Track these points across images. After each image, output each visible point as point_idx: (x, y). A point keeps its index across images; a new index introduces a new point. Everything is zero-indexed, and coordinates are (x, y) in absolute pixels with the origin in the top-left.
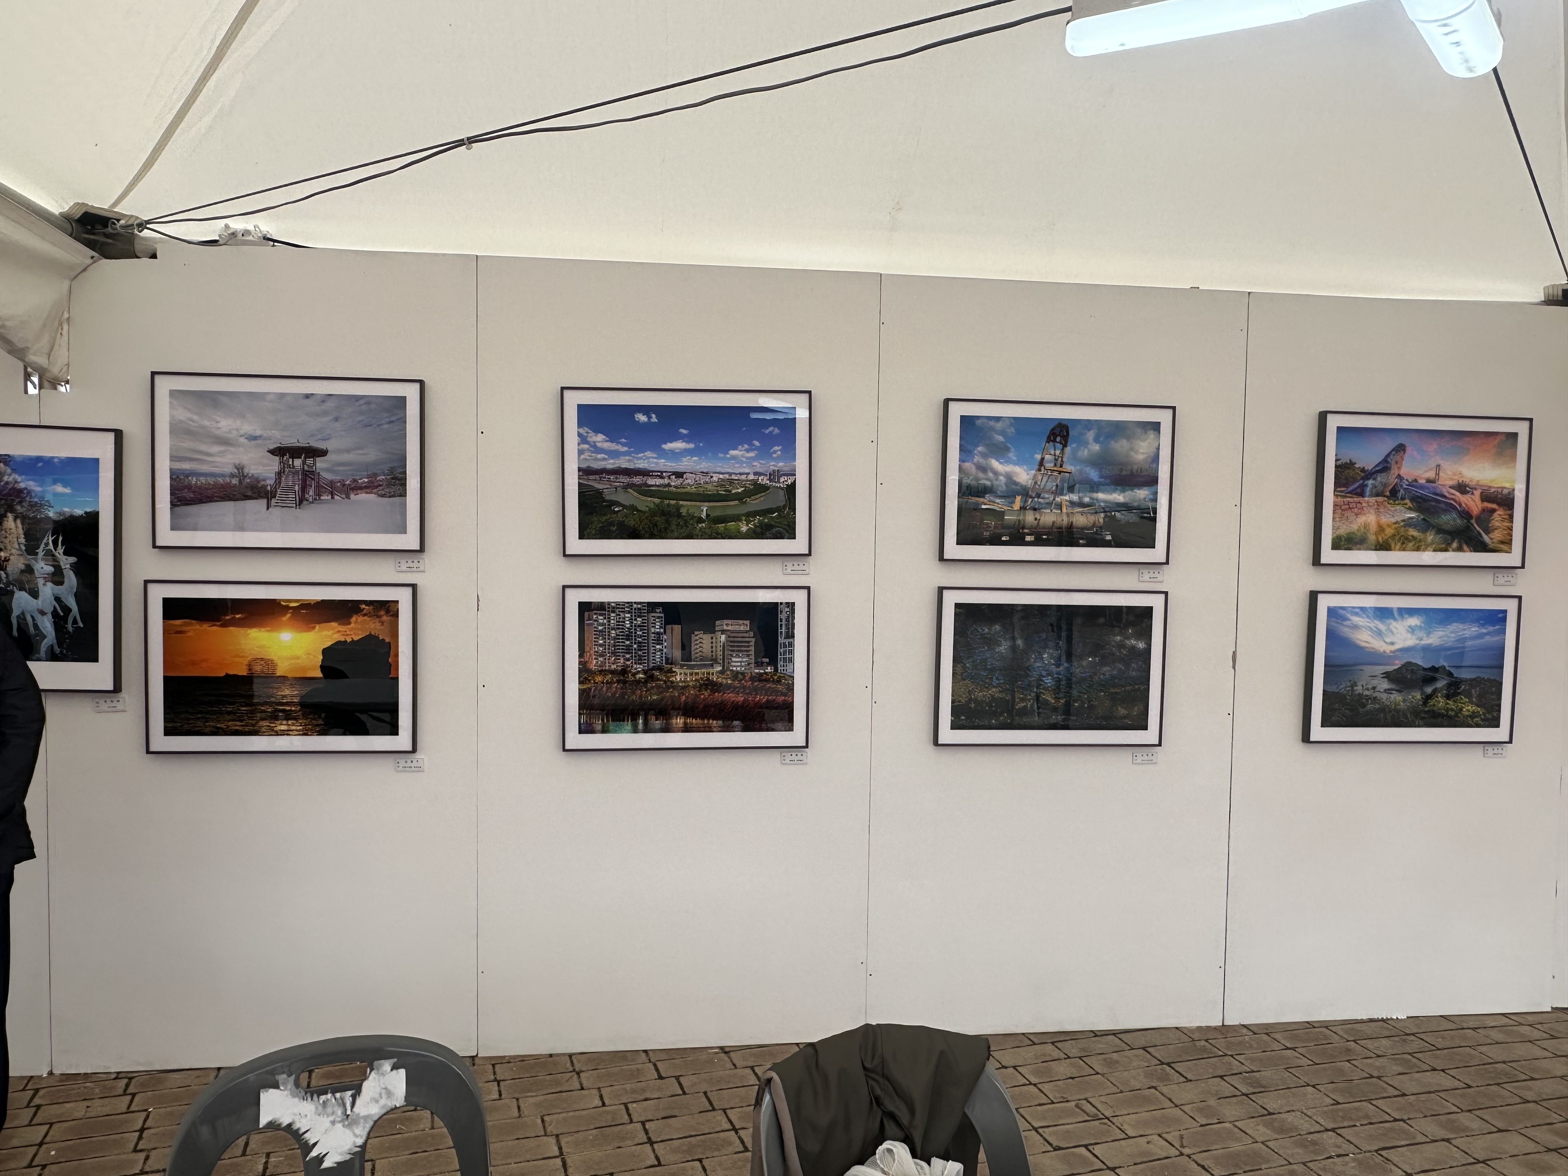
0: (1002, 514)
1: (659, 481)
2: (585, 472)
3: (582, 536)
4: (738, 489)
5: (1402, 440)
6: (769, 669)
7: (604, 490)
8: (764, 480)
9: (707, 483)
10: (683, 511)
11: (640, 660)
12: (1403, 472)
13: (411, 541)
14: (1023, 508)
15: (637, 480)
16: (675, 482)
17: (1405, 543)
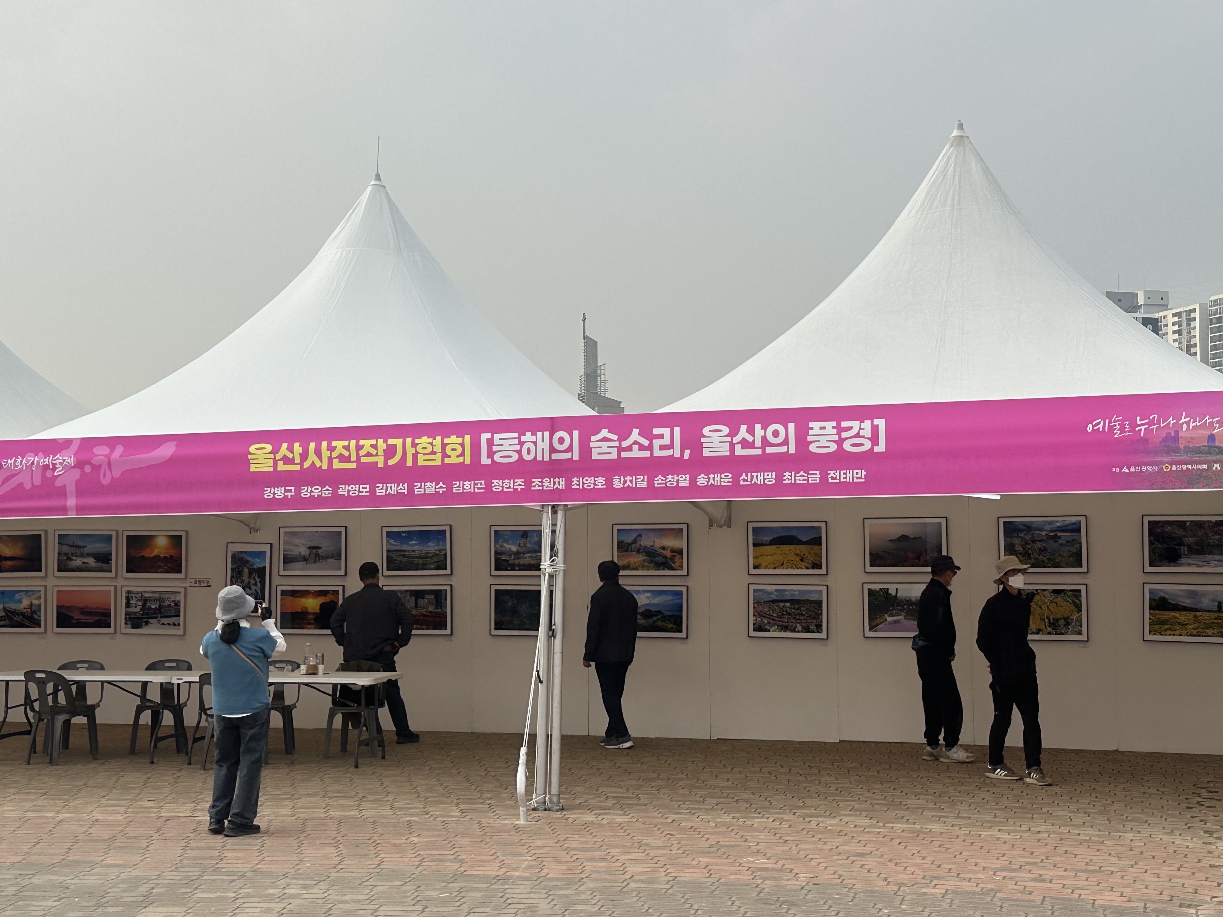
0: (507, 561)
1: (408, 553)
2: (388, 551)
4: (430, 555)
5: (640, 532)
6: (440, 610)
7: (394, 556)
8: (437, 552)
9: (421, 553)
10: (415, 562)
12: (641, 543)
13: (342, 572)
14: (514, 559)
15: (403, 553)
16: (413, 553)
17: (643, 568)
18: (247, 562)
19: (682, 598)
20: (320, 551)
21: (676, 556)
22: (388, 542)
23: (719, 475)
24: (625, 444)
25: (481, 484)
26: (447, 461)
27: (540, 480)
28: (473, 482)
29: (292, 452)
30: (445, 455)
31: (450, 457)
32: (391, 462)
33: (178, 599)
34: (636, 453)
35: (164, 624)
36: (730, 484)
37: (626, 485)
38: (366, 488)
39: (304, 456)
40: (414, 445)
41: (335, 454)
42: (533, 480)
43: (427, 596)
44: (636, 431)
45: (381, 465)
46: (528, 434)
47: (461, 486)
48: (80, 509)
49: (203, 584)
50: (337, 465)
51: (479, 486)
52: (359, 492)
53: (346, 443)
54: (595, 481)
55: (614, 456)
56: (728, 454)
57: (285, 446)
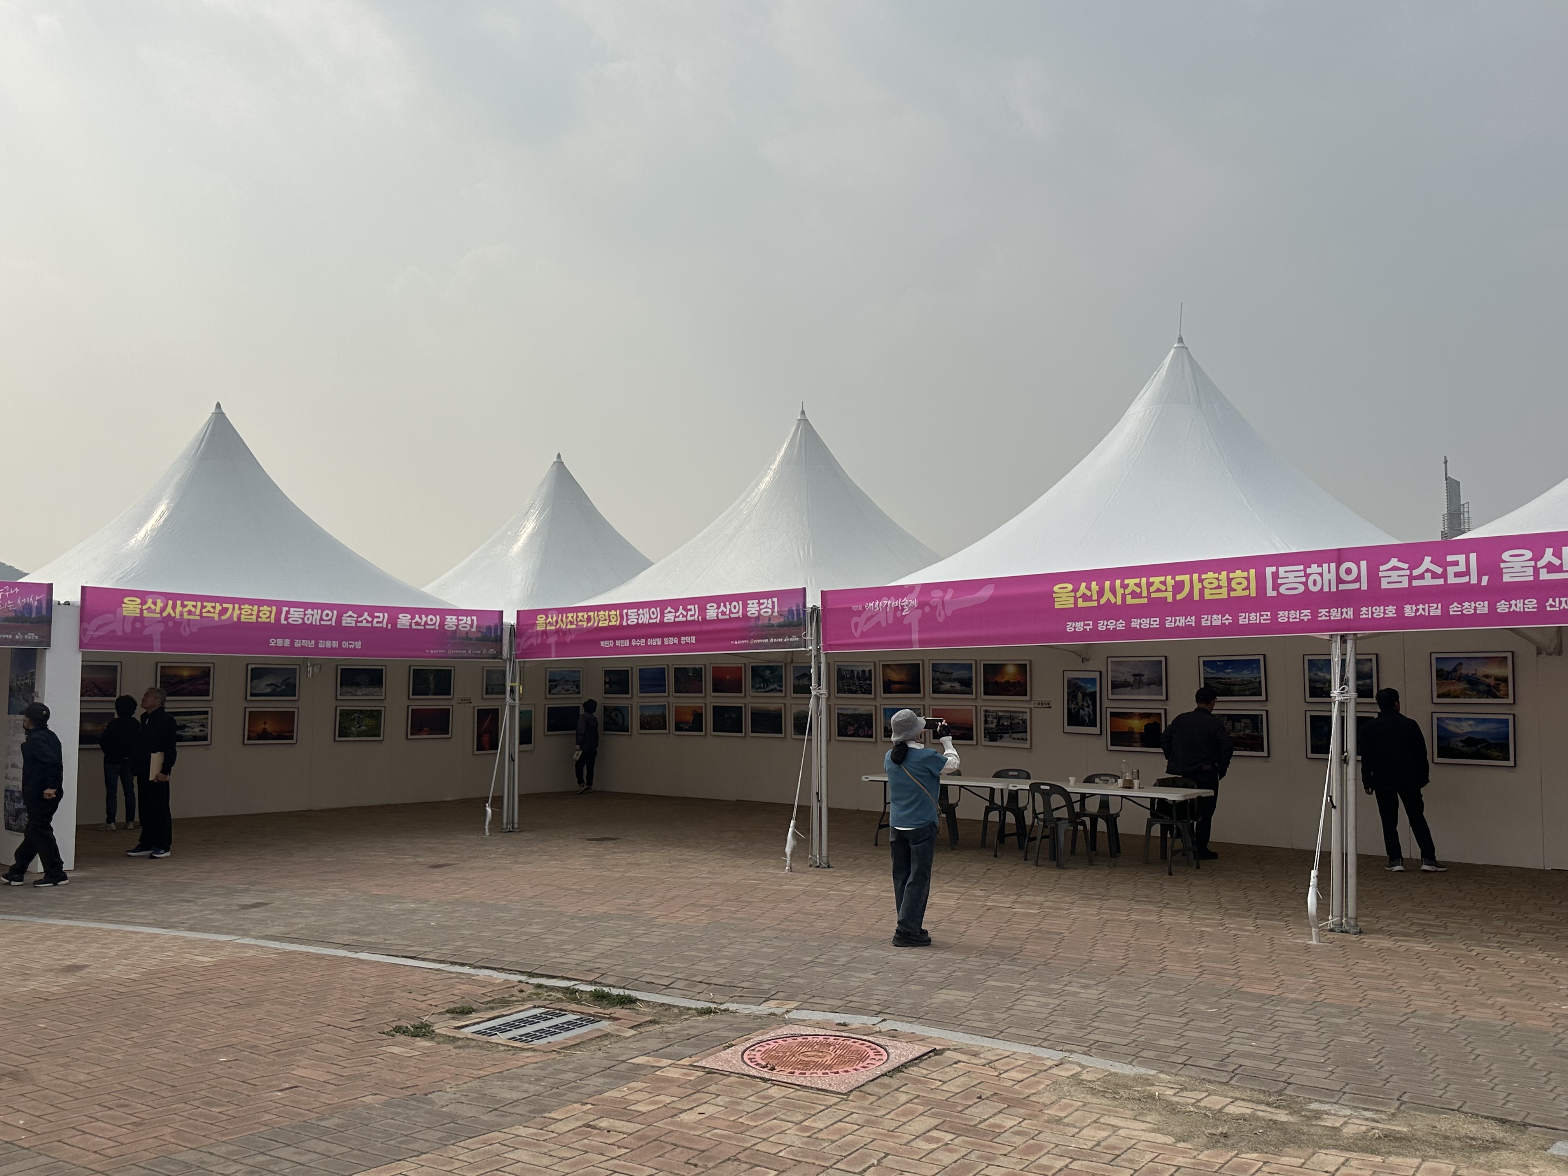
0: (1322, 688)
2: (1205, 678)
4: (1246, 682)
5: (1461, 661)
8: (1252, 680)
12: (1462, 672)
15: (1219, 680)
16: (1231, 680)
17: (1465, 696)
18: (1081, 687)
19: (1508, 726)
20: (1143, 678)
21: (1500, 684)
22: (1204, 670)
23: (1522, 601)
24: (1416, 572)
25: (1267, 615)
26: (1233, 594)
27: (1327, 610)
28: (1258, 614)
29: (1090, 590)
30: (1230, 589)
31: (1235, 590)
32: (1179, 597)
33: (1025, 717)
34: (1428, 581)
35: (1014, 739)
36: (1535, 610)
37: (1418, 614)
38: (1156, 621)
39: (1101, 593)
40: (1201, 580)
41: (1128, 591)
42: (1320, 611)
43: (1244, 720)
44: (1428, 559)
45: (1170, 600)
46: (1314, 566)
47: (1247, 617)
48: (922, 643)
49: (1044, 706)
50: (1129, 601)
51: (1265, 617)
52: (1150, 624)
53: (1137, 581)
54: (1385, 610)
55: (1405, 584)
56: (1532, 578)
57: (1083, 585)
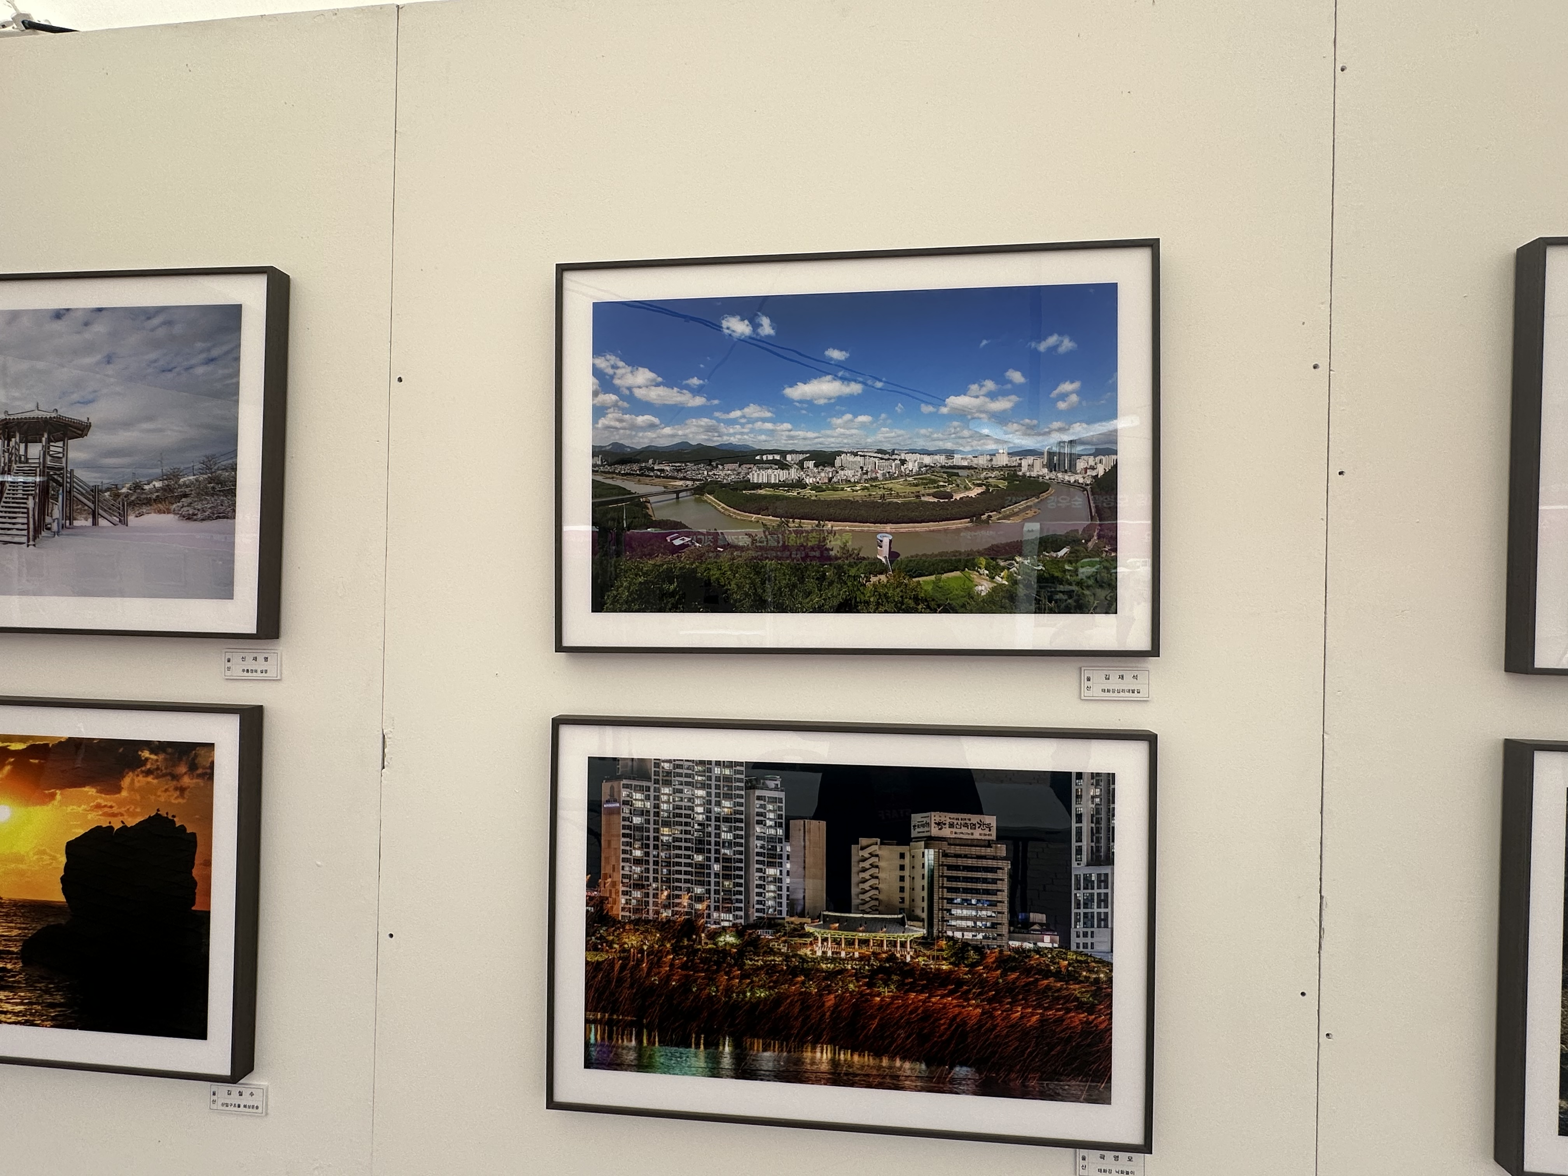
1: (776, 475)
3: (598, 606)
4: (967, 489)
6: (1047, 941)
7: (652, 499)
8: (1038, 469)
9: (892, 477)
11: (726, 903)
13: (241, 613)
15: (726, 473)
16: (814, 476)
